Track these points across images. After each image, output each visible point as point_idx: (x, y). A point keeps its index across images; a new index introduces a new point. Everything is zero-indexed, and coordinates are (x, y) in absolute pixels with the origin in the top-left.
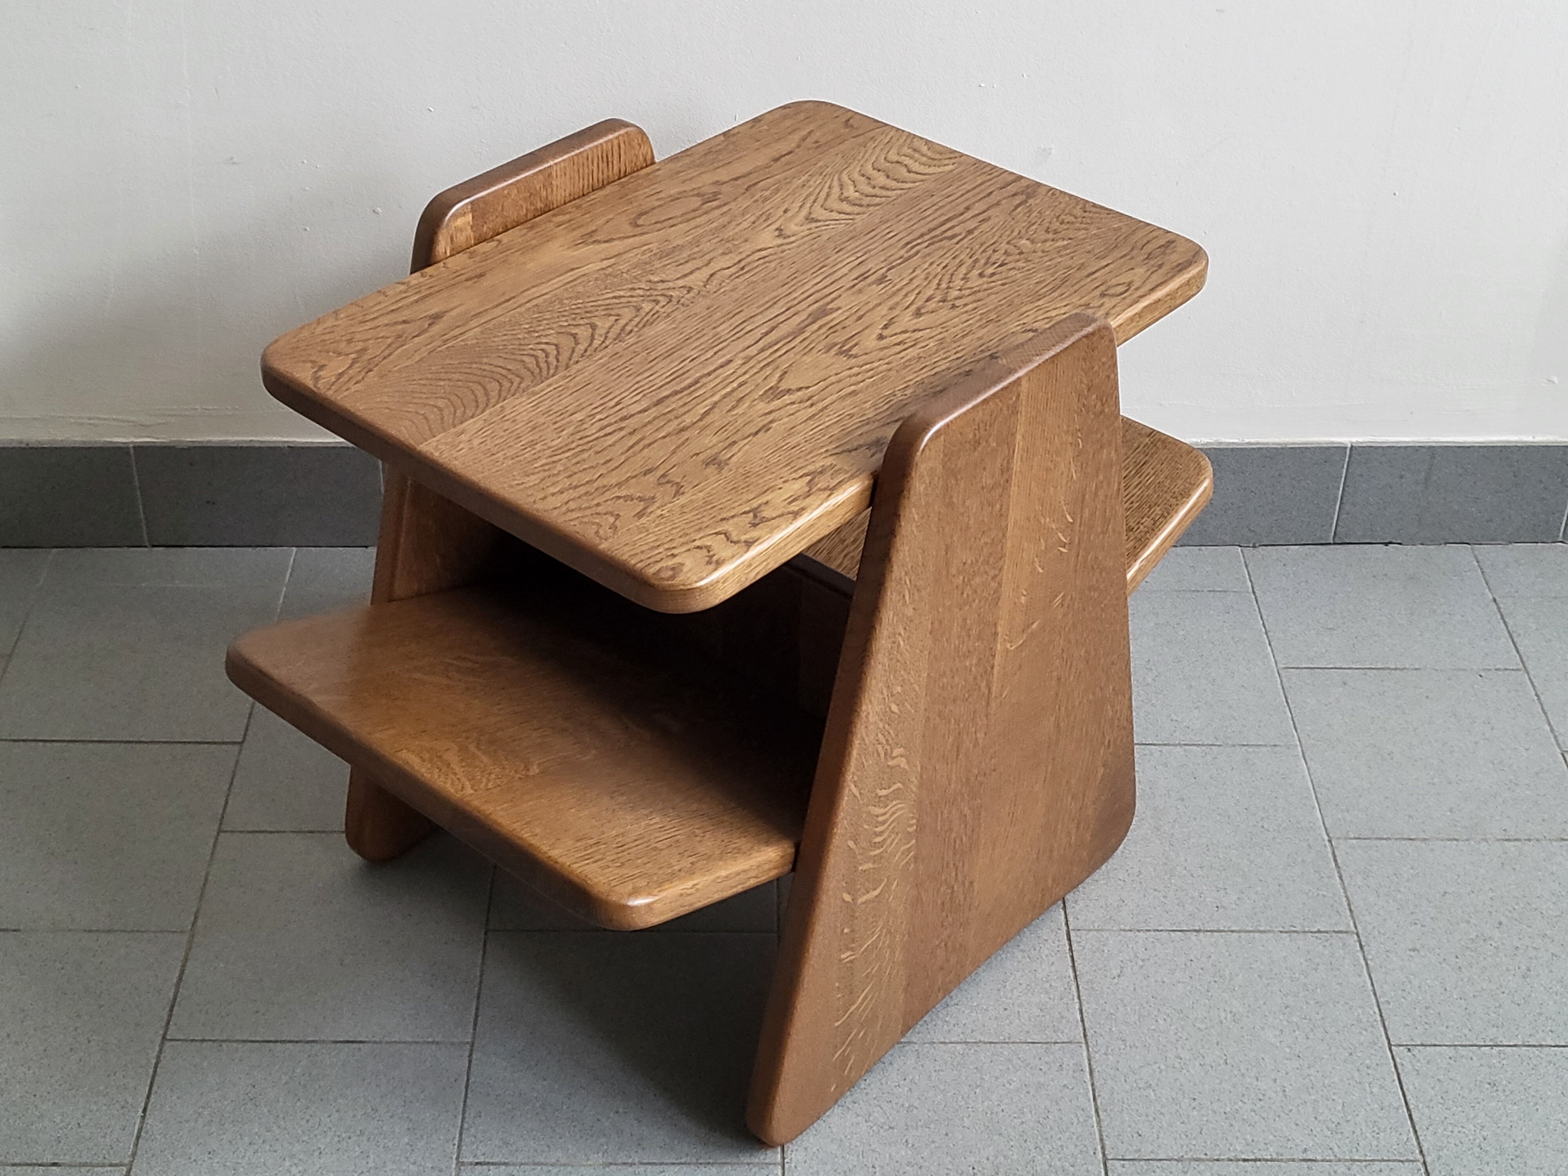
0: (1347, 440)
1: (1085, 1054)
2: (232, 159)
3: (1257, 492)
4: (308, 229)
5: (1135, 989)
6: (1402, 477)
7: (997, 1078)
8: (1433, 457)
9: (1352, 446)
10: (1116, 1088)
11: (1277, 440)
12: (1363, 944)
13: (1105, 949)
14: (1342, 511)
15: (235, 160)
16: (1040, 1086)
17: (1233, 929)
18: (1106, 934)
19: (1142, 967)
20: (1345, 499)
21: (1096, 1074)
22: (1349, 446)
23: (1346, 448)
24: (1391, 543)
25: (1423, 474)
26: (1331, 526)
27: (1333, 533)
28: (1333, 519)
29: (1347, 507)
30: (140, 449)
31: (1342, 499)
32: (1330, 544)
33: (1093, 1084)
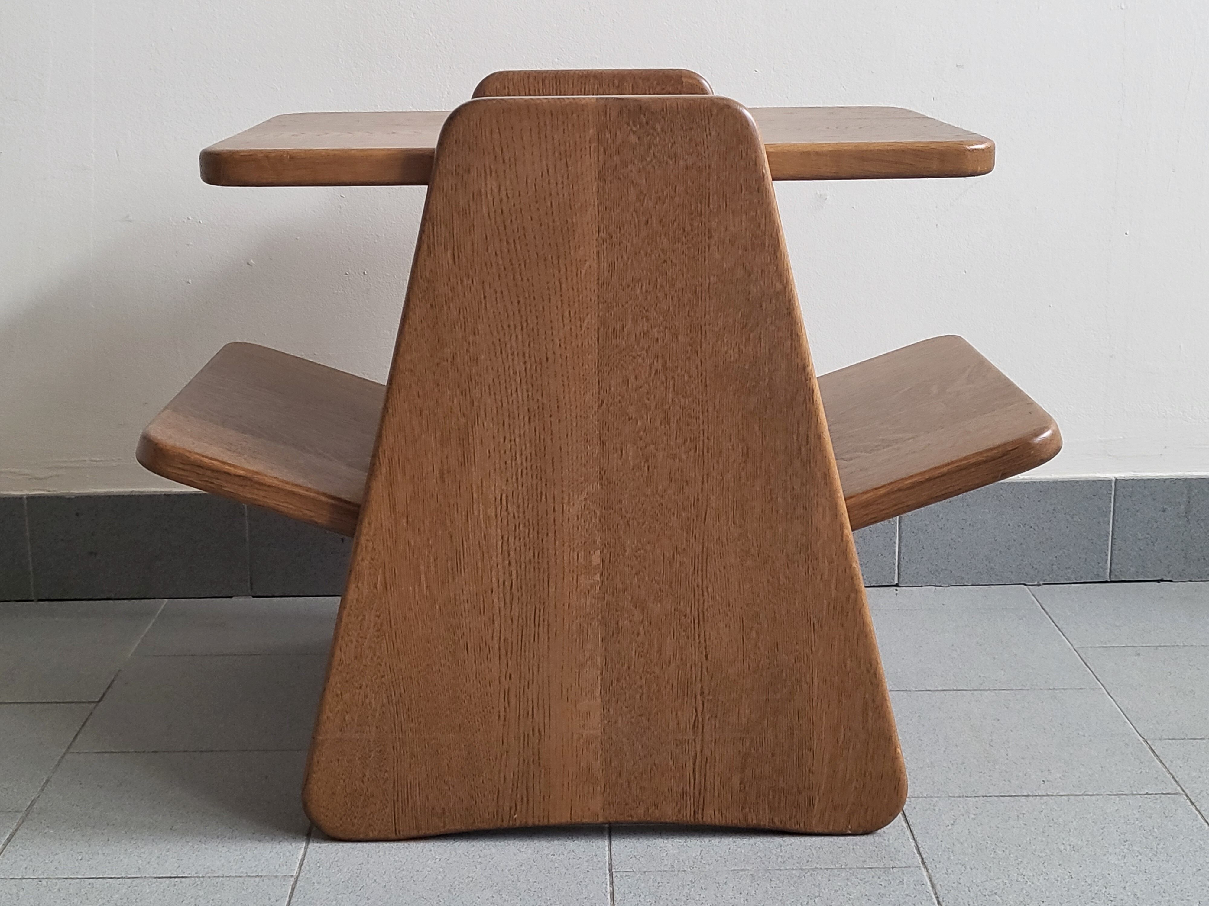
0: (1111, 475)
1: (925, 874)
2: (128, 216)
3: (1036, 528)
4: (190, 281)
5: (969, 832)
6: (1164, 511)
7: (836, 891)
8: (1190, 490)
9: (1116, 480)
10: (960, 895)
11: (1048, 477)
12: (1193, 801)
13: (937, 809)
14: (1115, 547)
15: (131, 218)
16: (882, 895)
17: (1061, 794)
18: (935, 800)
19: (974, 819)
20: (1115, 533)
21: (938, 887)
22: (1114, 479)
23: (1110, 481)
24: (1163, 580)
25: (1183, 507)
26: (1106, 562)
27: (1109, 571)
28: (1107, 555)
29: (1118, 542)
30: (31, 498)
31: (1113, 535)
32: (1106, 582)
33: (936, 894)
